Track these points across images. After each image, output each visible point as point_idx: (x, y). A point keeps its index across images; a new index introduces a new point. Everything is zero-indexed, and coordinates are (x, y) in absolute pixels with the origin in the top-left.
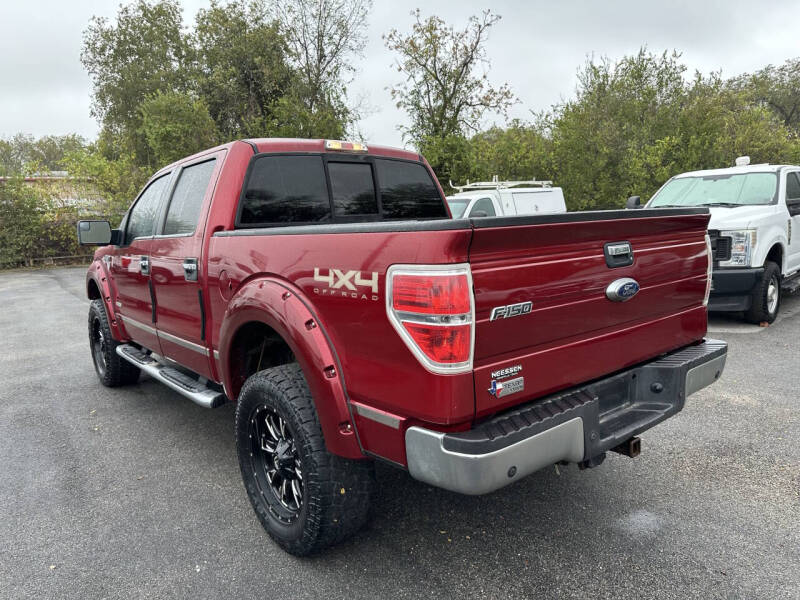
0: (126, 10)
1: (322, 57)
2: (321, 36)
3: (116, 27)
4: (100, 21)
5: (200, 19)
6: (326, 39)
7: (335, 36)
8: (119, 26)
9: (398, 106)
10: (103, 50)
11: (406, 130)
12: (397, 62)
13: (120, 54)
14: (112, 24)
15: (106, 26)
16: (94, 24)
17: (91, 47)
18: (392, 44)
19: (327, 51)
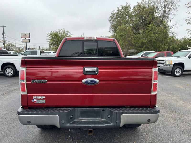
0: (119, 8)
1: (165, 12)
2: (165, 7)
3: (116, 12)
4: (113, 11)
5: (134, 8)
6: (167, 8)
7: (169, 6)
8: (117, 12)
9: (188, 23)
10: (113, 17)
11: (189, 30)
12: (189, 11)
13: (117, 18)
14: (116, 11)
15: (114, 12)
16: (112, 12)
17: (111, 17)
18: (188, 6)
19: (166, 11)
